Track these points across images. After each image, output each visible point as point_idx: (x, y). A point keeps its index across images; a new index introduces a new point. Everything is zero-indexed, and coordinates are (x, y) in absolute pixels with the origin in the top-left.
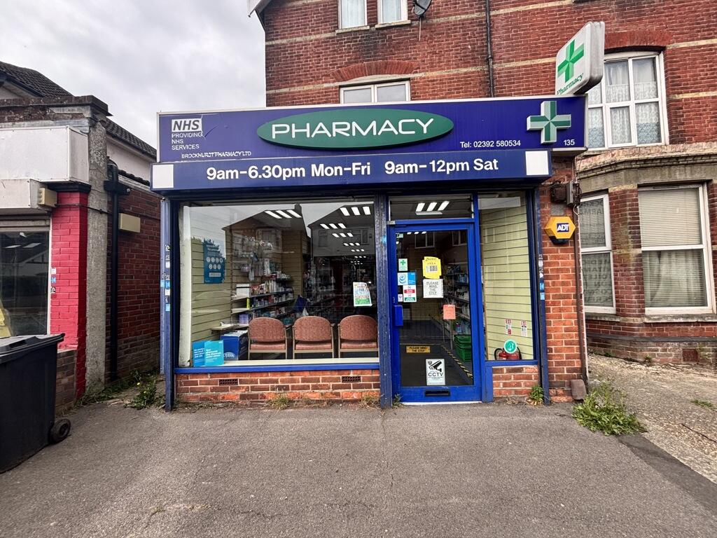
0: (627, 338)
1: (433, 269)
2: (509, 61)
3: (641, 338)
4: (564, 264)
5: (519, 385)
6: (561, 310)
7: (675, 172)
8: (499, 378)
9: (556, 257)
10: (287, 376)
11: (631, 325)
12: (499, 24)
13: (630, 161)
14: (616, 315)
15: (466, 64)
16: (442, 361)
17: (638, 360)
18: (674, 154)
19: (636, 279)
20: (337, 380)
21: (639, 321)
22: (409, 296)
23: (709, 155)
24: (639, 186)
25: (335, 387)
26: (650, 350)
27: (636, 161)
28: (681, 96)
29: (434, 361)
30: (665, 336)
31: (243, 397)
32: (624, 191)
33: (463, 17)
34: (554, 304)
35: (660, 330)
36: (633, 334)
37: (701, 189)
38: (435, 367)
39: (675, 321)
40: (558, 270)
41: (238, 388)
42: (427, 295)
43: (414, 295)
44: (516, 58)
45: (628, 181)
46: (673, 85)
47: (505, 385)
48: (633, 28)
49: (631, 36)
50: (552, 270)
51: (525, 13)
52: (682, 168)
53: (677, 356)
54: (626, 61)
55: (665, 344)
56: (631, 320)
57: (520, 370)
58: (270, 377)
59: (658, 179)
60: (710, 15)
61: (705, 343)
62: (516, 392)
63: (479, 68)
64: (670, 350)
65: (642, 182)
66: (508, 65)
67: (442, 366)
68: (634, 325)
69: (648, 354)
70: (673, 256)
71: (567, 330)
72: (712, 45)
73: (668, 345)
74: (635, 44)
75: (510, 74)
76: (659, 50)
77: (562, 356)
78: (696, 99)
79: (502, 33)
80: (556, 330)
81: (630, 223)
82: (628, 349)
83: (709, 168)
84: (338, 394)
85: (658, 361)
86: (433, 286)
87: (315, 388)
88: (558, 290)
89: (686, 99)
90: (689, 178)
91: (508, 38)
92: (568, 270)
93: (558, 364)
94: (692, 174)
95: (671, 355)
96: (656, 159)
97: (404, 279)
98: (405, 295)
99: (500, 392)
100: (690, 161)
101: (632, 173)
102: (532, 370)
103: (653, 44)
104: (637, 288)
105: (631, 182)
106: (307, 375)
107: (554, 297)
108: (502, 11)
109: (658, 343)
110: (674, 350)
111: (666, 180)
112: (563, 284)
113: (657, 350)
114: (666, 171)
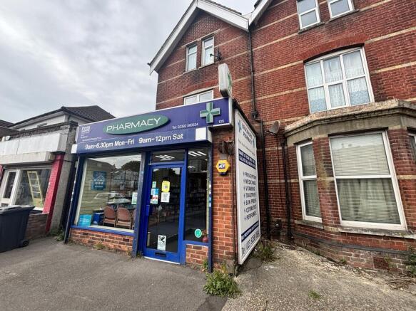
0: (329, 242)
1: (166, 187)
2: (263, 71)
3: (338, 243)
4: (226, 187)
5: (199, 257)
6: (223, 214)
7: (356, 124)
8: (189, 251)
9: (221, 183)
10: (104, 235)
11: (330, 232)
12: (257, 54)
13: (321, 120)
14: (322, 224)
15: (240, 76)
16: (165, 237)
17: (335, 260)
18: (353, 113)
19: (331, 198)
20: (120, 239)
21: (335, 230)
22: (154, 201)
23: (381, 111)
24: (329, 135)
25: (120, 243)
26: (345, 254)
27: (324, 120)
28: (379, 71)
29: (162, 236)
30: (358, 244)
31: (89, 242)
32: (320, 139)
33: (239, 55)
34: (220, 210)
35: (354, 239)
36: (331, 240)
37: (384, 134)
38: (162, 240)
39: (364, 233)
40: (223, 190)
41: (88, 237)
42: (162, 201)
43: (157, 200)
44: (267, 69)
45: (321, 133)
46: (372, 65)
47: (192, 256)
48: (338, 38)
49: (338, 42)
50: (220, 190)
51: (271, 45)
52: (361, 121)
53: (368, 262)
54: (338, 56)
55: (357, 251)
56: (330, 229)
57: (200, 248)
58: (98, 234)
59: (343, 130)
60: (397, 17)
61: (394, 255)
62: (197, 261)
63: (247, 77)
64: (362, 256)
65: (331, 132)
66: (262, 73)
67: (165, 240)
68: (332, 233)
69: (343, 257)
70: (369, 183)
71: (226, 227)
72: (402, 34)
73: (360, 252)
74: (340, 46)
75: (263, 77)
76: (361, 45)
77: (223, 243)
78: (392, 71)
79: (259, 58)
80: (220, 226)
81: (324, 160)
82: (329, 251)
83: (383, 119)
84: (120, 247)
85: (353, 263)
86: (165, 196)
87: (113, 242)
88: (222, 202)
89: (384, 72)
90: (367, 127)
91: (262, 60)
92: (228, 190)
93: (221, 248)
94: (369, 124)
95: (363, 261)
96: (339, 117)
97: (154, 192)
98: (153, 200)
99: (189, 260)
100: (365, 116)
101: (324, 127)
102: (205, 248)
103: (354, 43)
104: (332, 205)
105: (323, 133)
106: (110, 235)
107: (220, 206)
108: (259, 48)
109: (351, 249)
110: (365, 257)
111: (349, 130)
112: (226, 198)
113: (351, 255)
114: (349, 124)
